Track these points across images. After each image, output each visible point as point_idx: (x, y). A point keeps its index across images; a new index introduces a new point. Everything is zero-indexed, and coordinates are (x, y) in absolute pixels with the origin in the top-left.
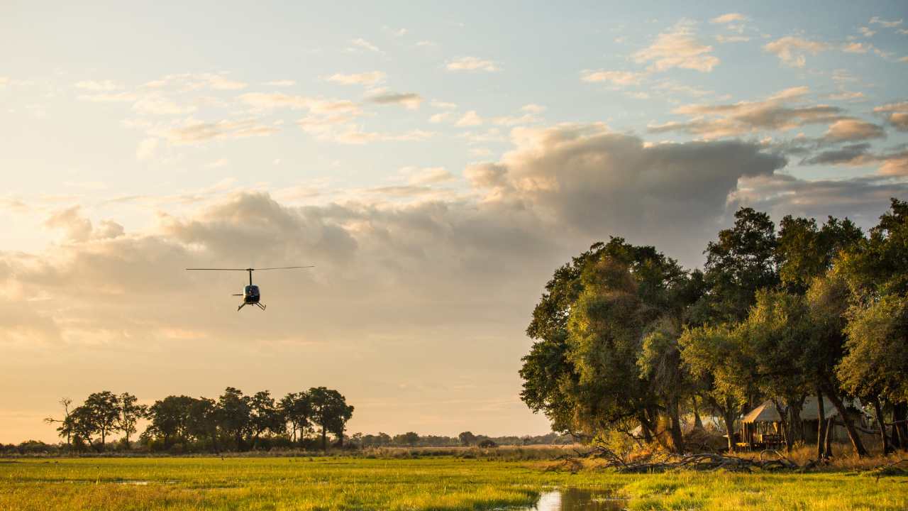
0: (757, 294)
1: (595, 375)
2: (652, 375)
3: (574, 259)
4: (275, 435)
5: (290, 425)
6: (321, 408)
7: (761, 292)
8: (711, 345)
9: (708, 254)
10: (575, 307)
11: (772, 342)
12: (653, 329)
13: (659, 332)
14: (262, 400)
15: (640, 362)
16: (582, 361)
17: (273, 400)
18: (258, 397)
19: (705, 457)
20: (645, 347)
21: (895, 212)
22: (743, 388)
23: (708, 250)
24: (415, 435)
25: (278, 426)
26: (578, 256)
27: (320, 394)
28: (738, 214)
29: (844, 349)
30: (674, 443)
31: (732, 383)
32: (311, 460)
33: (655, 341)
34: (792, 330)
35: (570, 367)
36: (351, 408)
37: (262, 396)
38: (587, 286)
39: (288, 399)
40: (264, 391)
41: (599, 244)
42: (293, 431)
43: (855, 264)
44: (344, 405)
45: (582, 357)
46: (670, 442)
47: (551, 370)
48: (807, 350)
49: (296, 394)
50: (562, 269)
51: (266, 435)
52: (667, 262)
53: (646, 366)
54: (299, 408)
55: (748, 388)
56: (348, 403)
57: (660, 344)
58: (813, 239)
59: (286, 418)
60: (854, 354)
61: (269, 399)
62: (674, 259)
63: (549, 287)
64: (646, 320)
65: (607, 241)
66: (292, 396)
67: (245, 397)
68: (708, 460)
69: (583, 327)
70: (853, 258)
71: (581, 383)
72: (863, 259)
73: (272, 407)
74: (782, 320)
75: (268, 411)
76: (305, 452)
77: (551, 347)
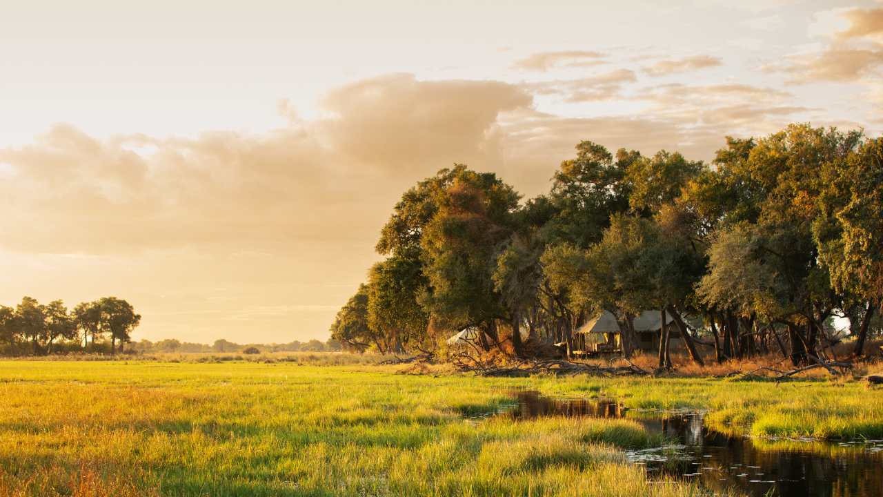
0: (612, 218)
1: (451, 288)
2: (505, 288)
3: (419, 183)
4: (67, 341)
5: (82, 331)
6: (111, 317)
7: (616, 217)
8: (572, 263)
9: (555, 180)
10: (431, 226)
11: (629, 261)
12: (504, 248)
13: (512, 250)
14: (56, 309)
15: (494, 277)
16: (438, 275)
17: (66, 308)
18: (52, 306)
19: (555, 363)
20: (499, 263)
21: (731, 148)
22: (600, 302)
23: (555, 177)
24: (177, 342)
25: (70, 333)
26: (423, 181)
27: (110, 304)
28: (580, 146)
29: (708, 268)
30: (515, 350)
31: (590, 297)
32: (127, 364)
33: (509, 258)
34: (647, 250)
35: (425, 281)
36: (138, 317)
37: (55, 306)
38: (441, 208)
39: (81, 308)
40: (57, 300)
41: (446, 170)
42: (84, 337)
43: (703, 194)
44: (131, 314)
45: (438, 272)
46: (510, 350)
47: (404, 283)
48: (662, 268)
49: (88, 304)
50: (409, 192)
51: (60, 341)
52: (505, 188)
53: (500, 281)
54: (90, 317)
55: (604, 302)
56: (136, 312)
57: (512, 261)
58: (661, 170)
59: (78, 325)
60: (715, 274)
61: (62, 308)
62: (510, 185)
63: (398, 208)
64: (496, 241)
65: (452, 168)
66: (85, 305)
67: (41, 306)
68: (557, 366)
69: (439, 245)
70: (700, 188)
71: (436, 294)
72: (709, 188)
73: (65, 314)
74: (636, 243)
75: (61, 319)
76: (103, 357)
77: (404, 262)
